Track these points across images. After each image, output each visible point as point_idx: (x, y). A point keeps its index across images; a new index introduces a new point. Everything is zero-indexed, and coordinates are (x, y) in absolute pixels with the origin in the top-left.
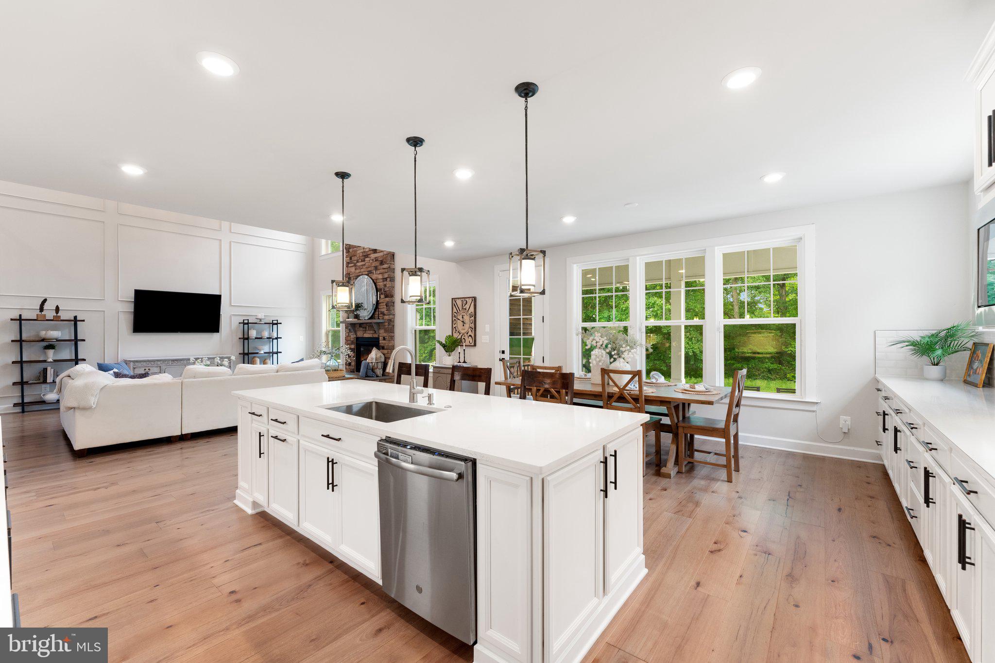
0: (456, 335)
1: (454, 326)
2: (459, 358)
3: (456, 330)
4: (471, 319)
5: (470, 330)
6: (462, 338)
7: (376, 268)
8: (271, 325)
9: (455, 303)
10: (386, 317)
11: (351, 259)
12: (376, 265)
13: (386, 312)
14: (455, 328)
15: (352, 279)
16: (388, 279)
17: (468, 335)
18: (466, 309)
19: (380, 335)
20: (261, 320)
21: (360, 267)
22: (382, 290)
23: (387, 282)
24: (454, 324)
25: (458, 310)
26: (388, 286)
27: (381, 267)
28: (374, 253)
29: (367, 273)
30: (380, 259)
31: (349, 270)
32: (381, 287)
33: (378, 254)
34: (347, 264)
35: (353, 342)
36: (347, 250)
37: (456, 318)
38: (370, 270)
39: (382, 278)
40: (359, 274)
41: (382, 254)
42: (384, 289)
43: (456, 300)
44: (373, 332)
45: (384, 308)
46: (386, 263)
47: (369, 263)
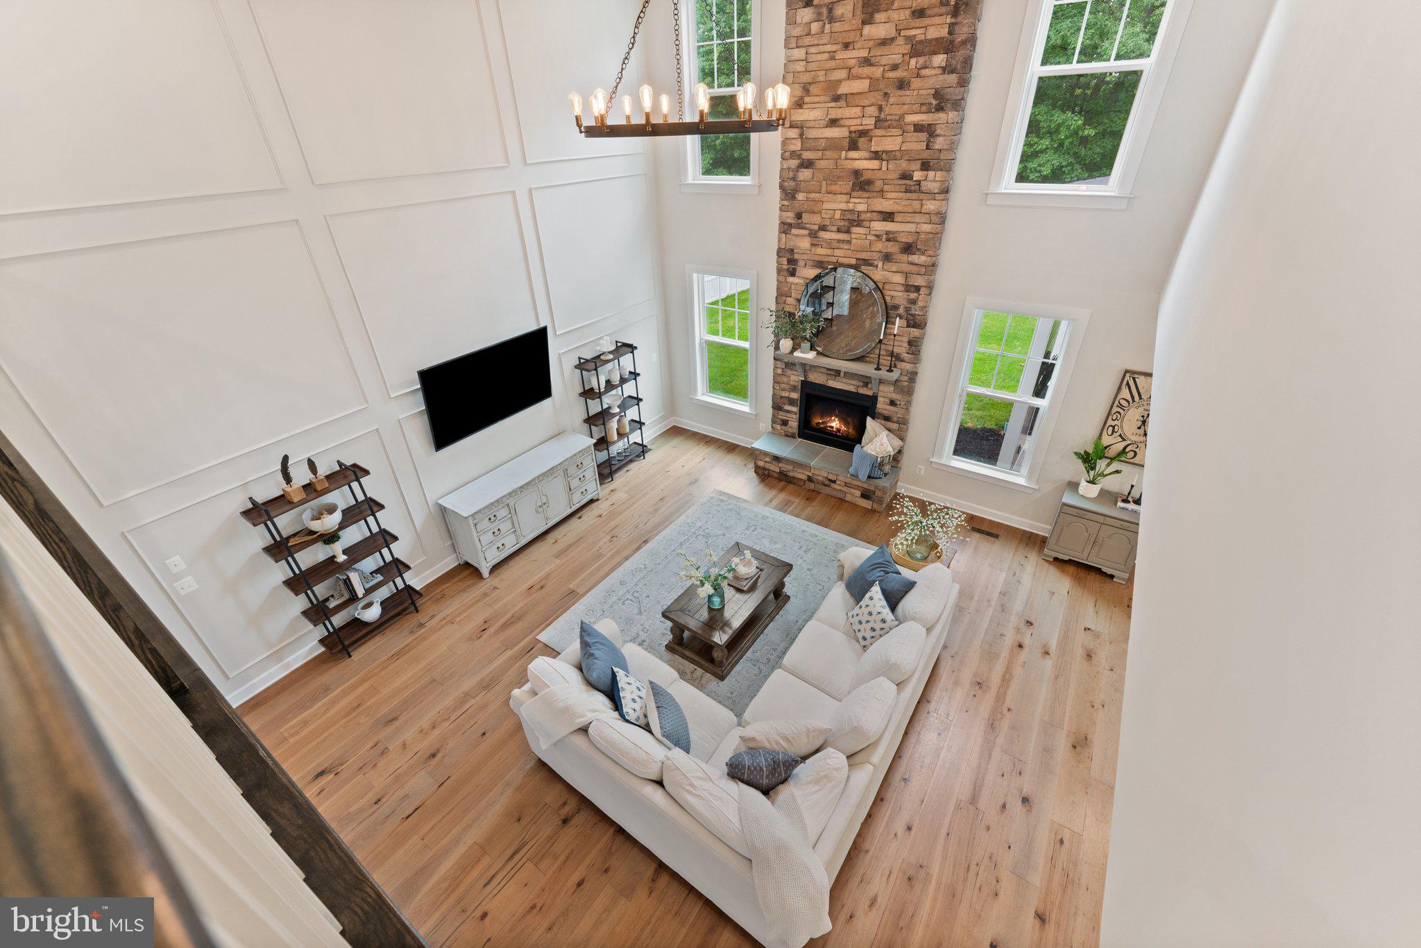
0: (1106, 440)
1: (1110, 422)
3: (1113, 432)
6: (1129, 448)
7: (887, 257)
9: (1131, 383)
10: (907, 366)
11: (799, 216)
12: (890, 250)
13: (906, 356)
14: (1114, 427)
15: (801, 263)
16: (923, 291)
19: (880, 394)
21: (830, 245)
22: (901, 311)
23: (916, 295)
24: (1113, 420)
25: (1137, 398)
26: (920, 304)
27: (905, 257)
28: (884, 220)
29: (853, 262)
30: (904, 240)
31: (792, 243)
32: (896, 302)
33: (899, 224)
34: (785, 228)
35: (794, 389)
36: (788, 194)
37: (1124, 410)
38: (866, 258)
39: (901, 282)
40: (827, 260)
41: (911, 227)
42: (907, 310)
43: (1136, 376)
44: (862, 384)
45: (902, 348)
46: (922, 253)
47: (863, 242)
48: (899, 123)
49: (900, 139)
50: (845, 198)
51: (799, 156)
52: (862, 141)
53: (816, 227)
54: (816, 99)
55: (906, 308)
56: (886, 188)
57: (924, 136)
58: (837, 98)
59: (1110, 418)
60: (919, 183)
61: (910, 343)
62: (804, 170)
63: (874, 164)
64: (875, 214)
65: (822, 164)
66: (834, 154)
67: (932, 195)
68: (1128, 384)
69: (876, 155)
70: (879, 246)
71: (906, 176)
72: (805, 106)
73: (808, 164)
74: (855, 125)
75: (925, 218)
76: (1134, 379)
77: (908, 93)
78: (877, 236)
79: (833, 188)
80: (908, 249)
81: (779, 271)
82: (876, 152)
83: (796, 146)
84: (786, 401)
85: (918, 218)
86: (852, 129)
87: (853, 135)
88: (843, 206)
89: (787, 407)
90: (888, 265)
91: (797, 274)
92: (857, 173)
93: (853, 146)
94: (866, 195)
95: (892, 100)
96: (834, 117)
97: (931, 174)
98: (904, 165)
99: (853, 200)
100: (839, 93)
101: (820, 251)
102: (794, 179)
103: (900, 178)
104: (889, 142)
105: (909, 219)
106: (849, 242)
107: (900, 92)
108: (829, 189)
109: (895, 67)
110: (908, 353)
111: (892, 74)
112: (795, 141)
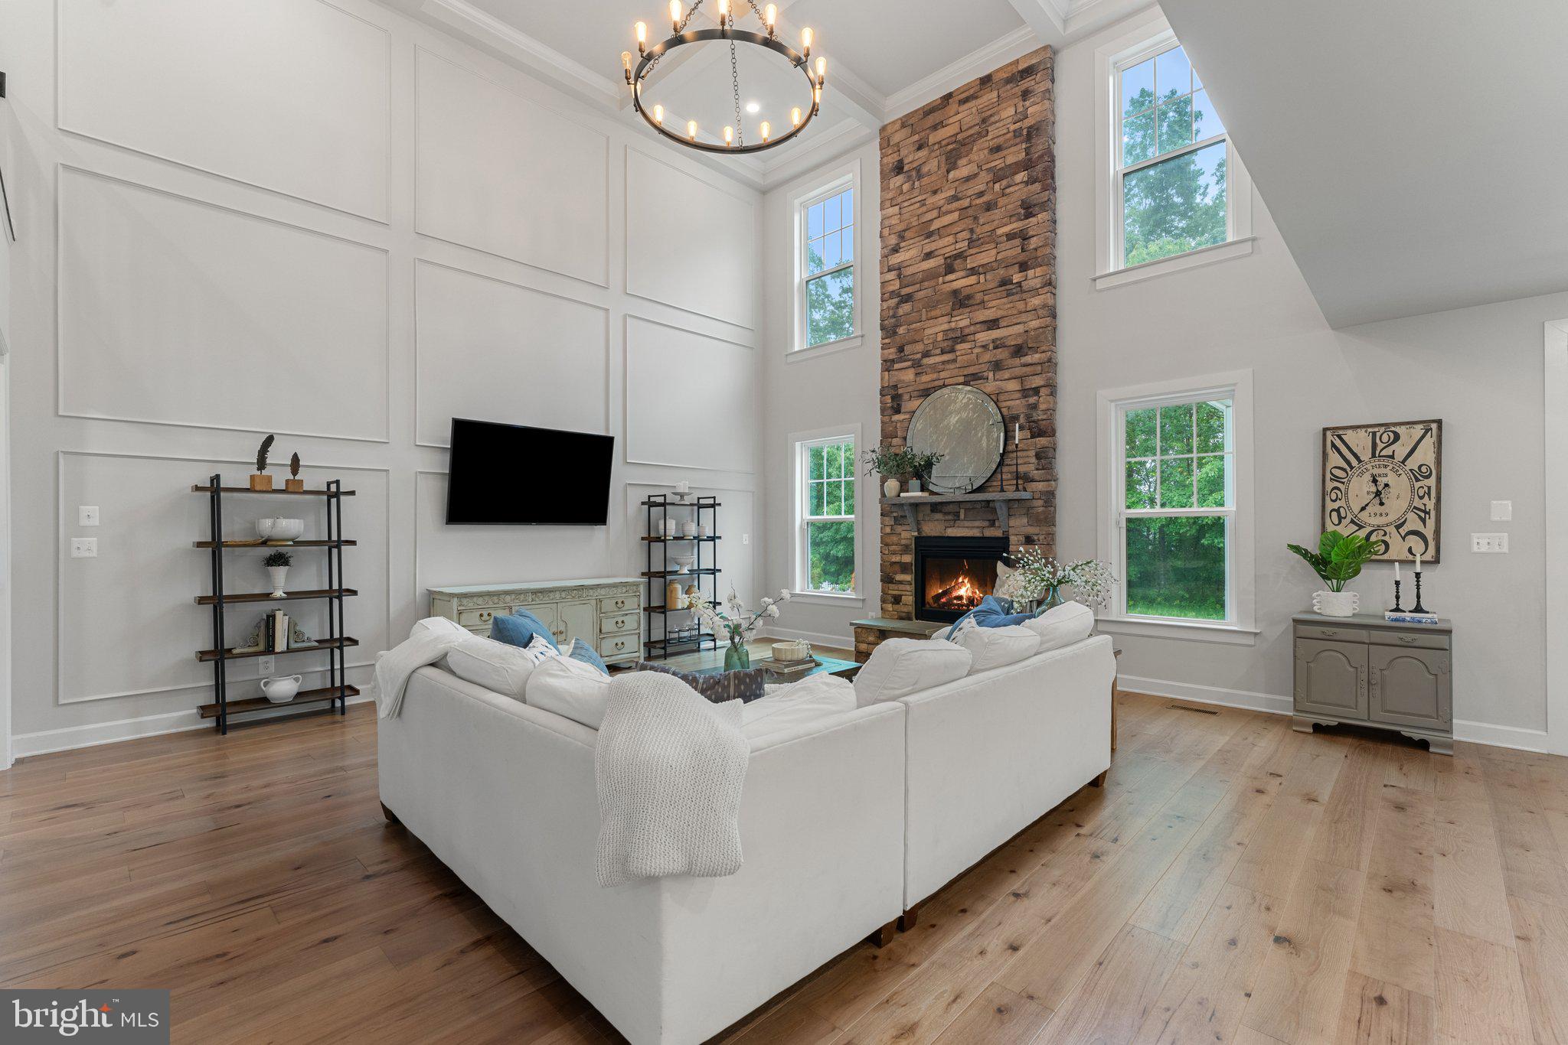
0: (1342, 531)
1: (1330, 506)
2: (1398, 597)
3: (1340, 518)
4: (1417, 485)
5: (1411, 516)
6: (1373, 538)
7: (997, 366)
8: (696, 508)
9: (1338, 443)
10: (1041, 486)
11: (901, 349)
12: (999, 357)
13: (1036, 474)
14: (1338, 511)
15: (906, 397)
16: (1043, 392)
17: (1403, 531)
18: (1392, 457)
19: (1011, 531)
20: (682, 496)
21: (934, 368)
22: (1022, 420)
23: (1036, 398)
24: (1332, 500)
25: (1354, 462)
27: (1017, 361)
28: (989, 329)
29: (961, 380)
30: (1012, 343)
31: (895, 379)
32: (1015, 412)
33: (1005, 329)
34: (888, 365)
35: (906, 549)
36: (889, 330)
37: (1343, 483)
38: (976, 372)
39: (1018, 388)
40: (930, 385)
41: (1020, 329)
42: (1028, 417)
43: (1341, 432)
44: (986, 524)
45: (1028, 465)
46: (1035, 350)
47: (969, 356)
48: (992, 238)
49: (994, 252)
50: (946, 319)
51: (899, 294)
52: (958, 263)
53: (919, 356)
54: (911, 241)
55: (1025, 416)
56: (986, 298)
57: (1017, 242)
58: (929, 235)
59: (1328, 499)
60: (1019, 284)
61: (1038, 456)
62: (903, 305)
63: (973, 279)
64: (978, 326)
65: (921, 294)
66: (932, 283)
67: (1035, 292)
68: (1333, 445)
69: (973, 271)
70: (987, 357)
71: (1005, 282)
72: (901, 250)
73: (907, 298)
74: (949, 251)
75: (1030, 316)
76: (1339, 437)
77: (996, 211)
78: (983, 346)
79: (933, 314)
80: (1019, 351)
81: (883, 411)
82: (973, 268)
83: (895, 286)
84: (897, 568)
85: (1024, 318)
86: (947, 255)
87: (949, 261)
88: (946, 327)
89: (899, 577)
90: (1000, 375)
91: (903, 410)
92: (955, 293)
93: (950, 269)
94: (968, 310)
95: (981, 221)
96: (928, 250)
97: (1031, 273)
98: (1002, 272)
99: (953, 319)
100: (932, 229)
101: (925, 378)
102: (894, 316)
103: (1001, 286)
104: (986, 257)
105: (1015, 321)
106: (954, 361)
107: (989, 213)
108: (929, 316)
109: (981, 194)
110: (1037, 469)
111: (978, 201)
112: (892, 282)
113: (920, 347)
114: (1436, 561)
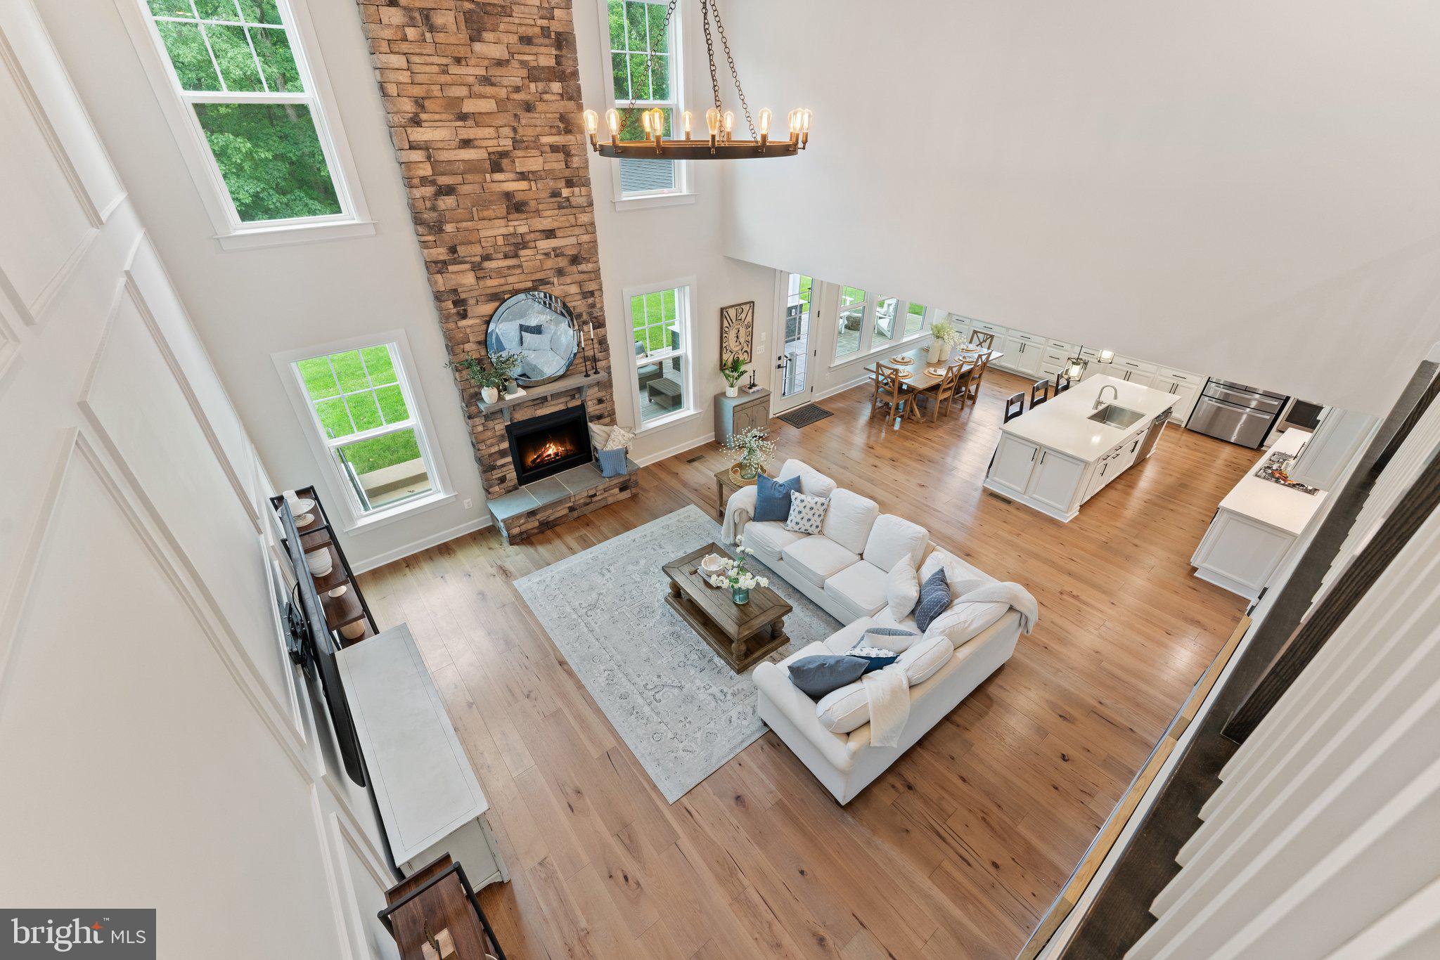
0: (724, 357)
1: (724, 345)
3: (726, 350)
4: (747, 330)
5: (745, 344)
6: (735, 356)
7: (560, 272)
9: (726, 314)
10: (603, 364)
11: (453, 250)
12: (560, 264)
13: (601, 355)
14: (726, 347)
15: (472, 302)
16: (597, 294)
17: (743, 351)
18: (741, 319)
19: (588, 399)
21: (499, 273)
22: (586, 317)
23: (592, 299)
24: (724, 343)
25: (731, 323)
26: (598, 306)
27: (574, 268)
28: (548, 238)
29: (530, 284)
30: (570, 253)
31: (453, 283)
32: (578, 310)
33: (562, 239)
34: (436, 267)
35: (501, 439)
36: (427, 225)
37: (728, 334)
38: (542, 278)
39: (578, 292)
40: (502, 290)
41: (573, 240)
42: (590, 314)
43: (727, 309)
44: (569, 398)
46: (588, 260)
47: (533, 263)
48: (536, 144)
49: (541, 160)
50: (503, 222)
51: (433, 183)
52: (505, 162)
53: (478, 259)
54: (437, 117)
55: (588, 313)
56: (541, 207)
57: (561, 156)
58: (463, 117)
59: (722, 342)
60: (568, 199)
61: (599, 342)
62: (443, 197)
63: (523, 185)
64: (538, 234)
65: (465, 189)
66: (478, 178)
67: (581, 208)
68: (725, 316)
69: (523, 176)
70: (550, 263)
71: (555, 194)
72: (423, 124)
73: (449, 190)
74: (492, 146)
75: (582, 230)
76: (726, 311)
77: (536, 116)
78: (545, 254)
79: (486, 214)
80: (575, 260)
81: (442, 318)
82: (522, 173)
83: (425, 170)
84: (497, 456)
85: (577, 231)
86: (490, 150)
87: (493, 157)
88: (504, 231)
89: (500, 462)
90: (563, 280)
91: (469, 315)
92: (508, 195)
93: (496, 168)
94: (524, 216)
95: (523, 122)
96: (465, 137)
97: (576, 190)
98: (551, 184)
99: (510, 223)
100: (464, 110)
101: (489, 283)
103: (551, 197)
104: (534, 163)
105: (569, 233)
106: (520, 266)
107: (529, 115)
108: (481, 215)
109: (517, 89)
110: (601, 352)
111: (516, 96)
112: (421, 165)
113: (477, 250)
114: (751, 361)
